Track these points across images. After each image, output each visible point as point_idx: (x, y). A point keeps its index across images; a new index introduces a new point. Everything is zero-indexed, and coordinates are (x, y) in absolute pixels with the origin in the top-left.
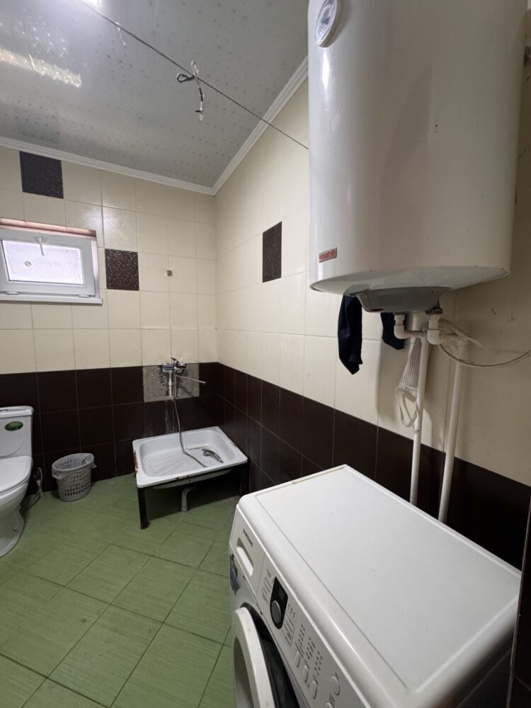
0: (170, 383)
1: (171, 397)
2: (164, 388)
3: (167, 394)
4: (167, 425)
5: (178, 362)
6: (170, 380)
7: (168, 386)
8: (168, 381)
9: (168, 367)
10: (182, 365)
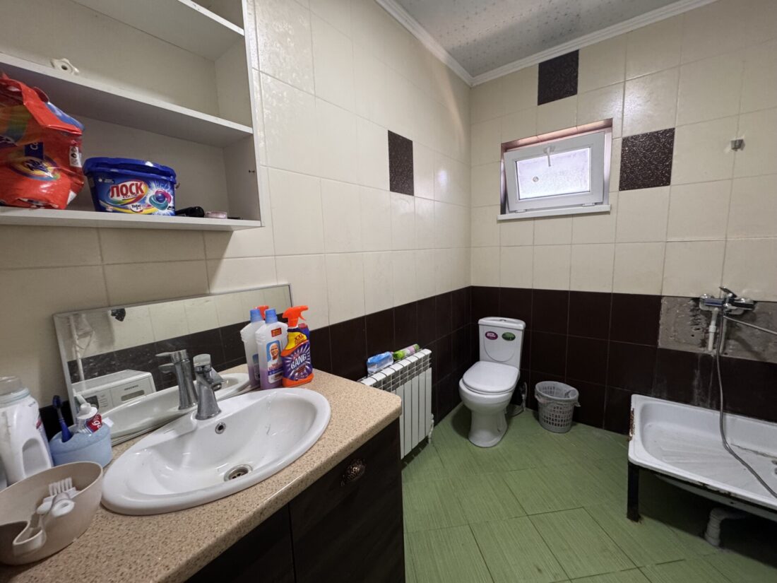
0: (712, 328)
1: (710, 349)
2: (699, 336)
3: (704, 343)
4: (696, 391)
5: (734, 296)
6: (713, 323)
7: (707, 332)
8: (709, 324)
9: (711, 302)
10: (743, 301)
